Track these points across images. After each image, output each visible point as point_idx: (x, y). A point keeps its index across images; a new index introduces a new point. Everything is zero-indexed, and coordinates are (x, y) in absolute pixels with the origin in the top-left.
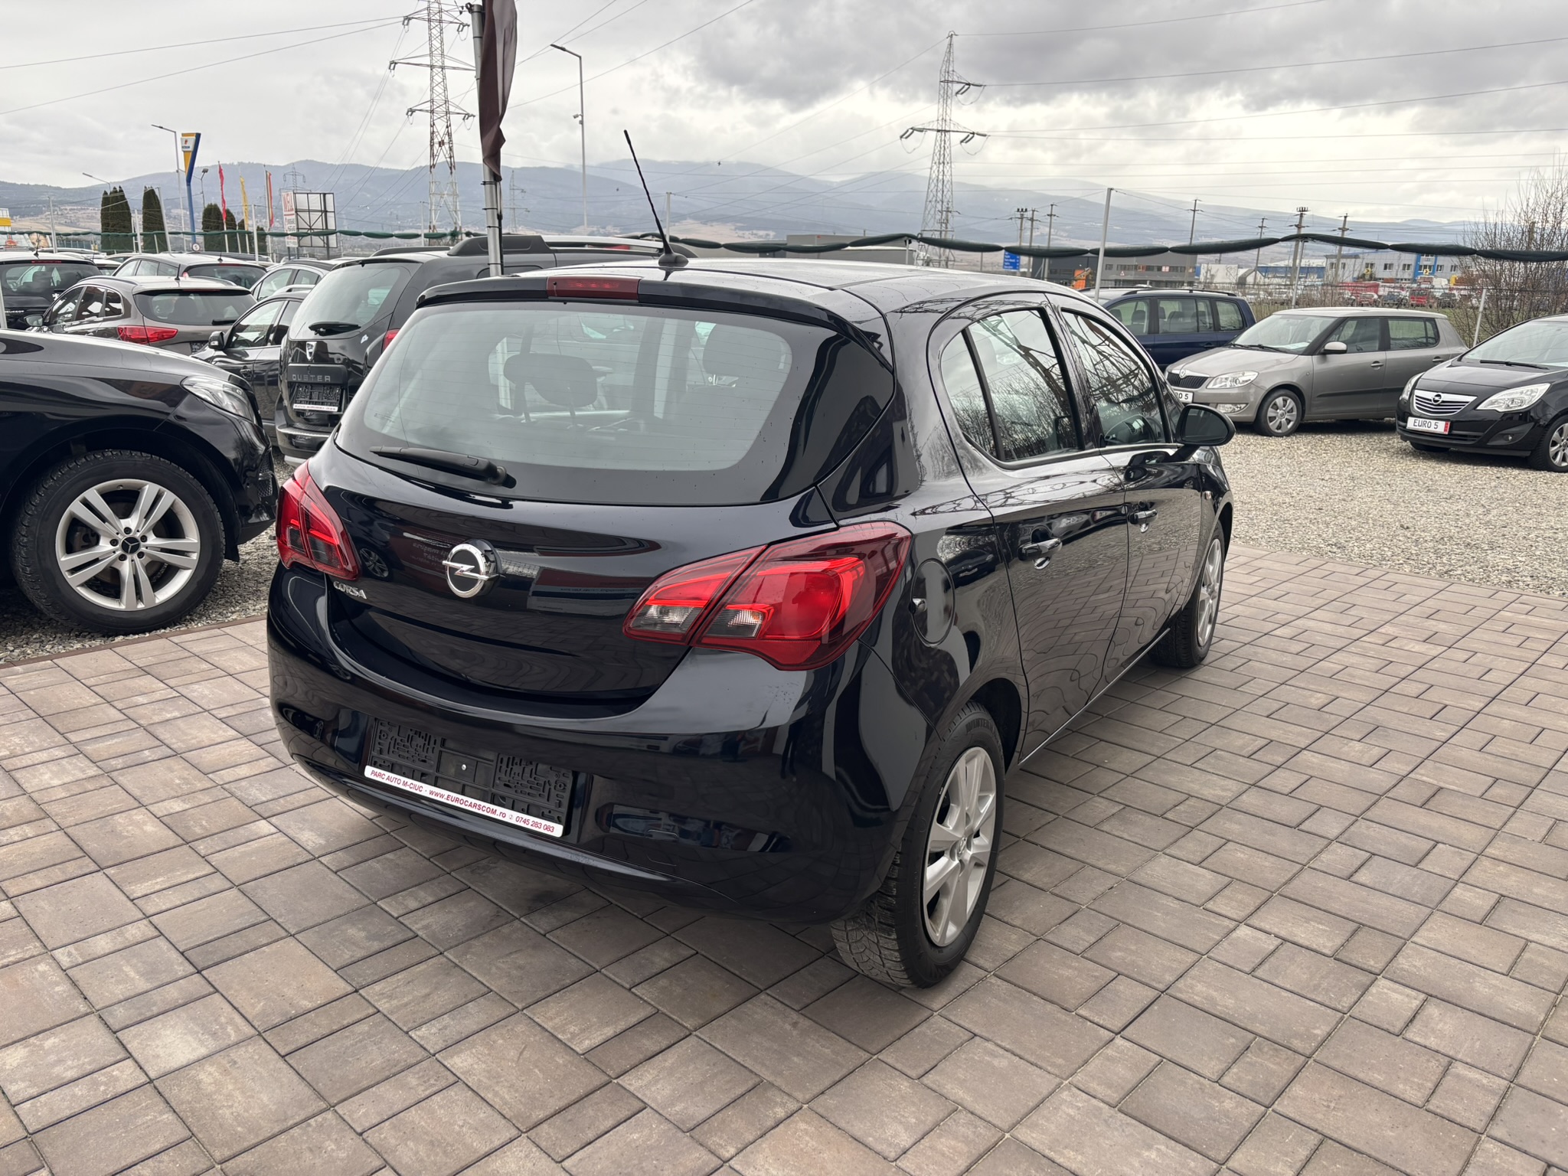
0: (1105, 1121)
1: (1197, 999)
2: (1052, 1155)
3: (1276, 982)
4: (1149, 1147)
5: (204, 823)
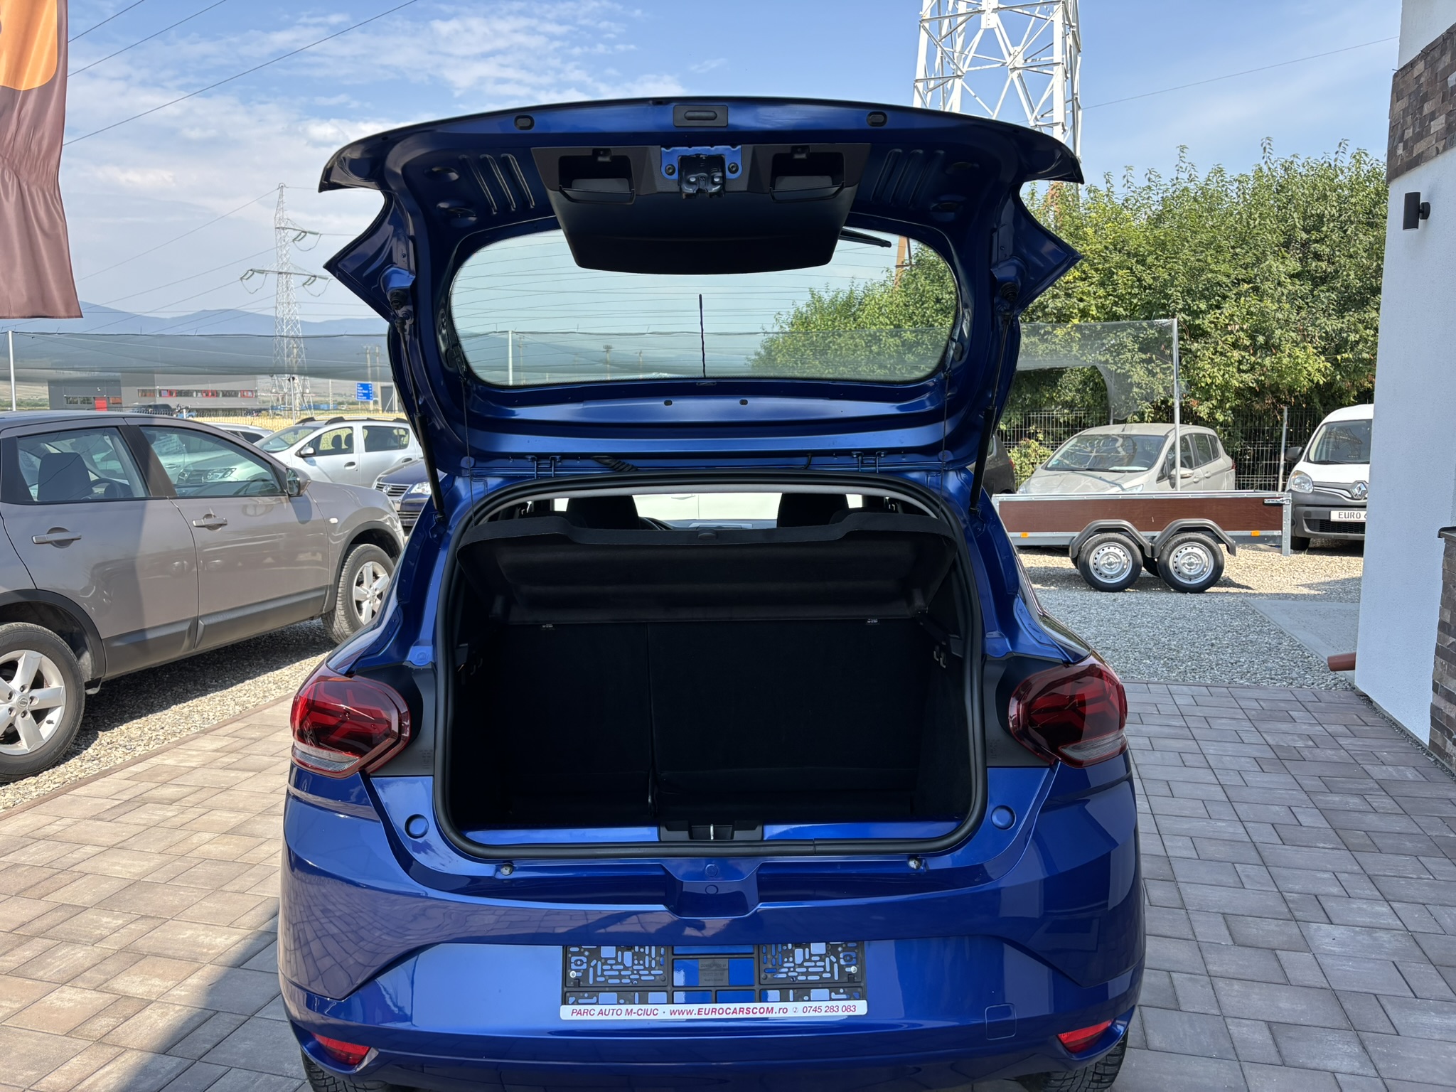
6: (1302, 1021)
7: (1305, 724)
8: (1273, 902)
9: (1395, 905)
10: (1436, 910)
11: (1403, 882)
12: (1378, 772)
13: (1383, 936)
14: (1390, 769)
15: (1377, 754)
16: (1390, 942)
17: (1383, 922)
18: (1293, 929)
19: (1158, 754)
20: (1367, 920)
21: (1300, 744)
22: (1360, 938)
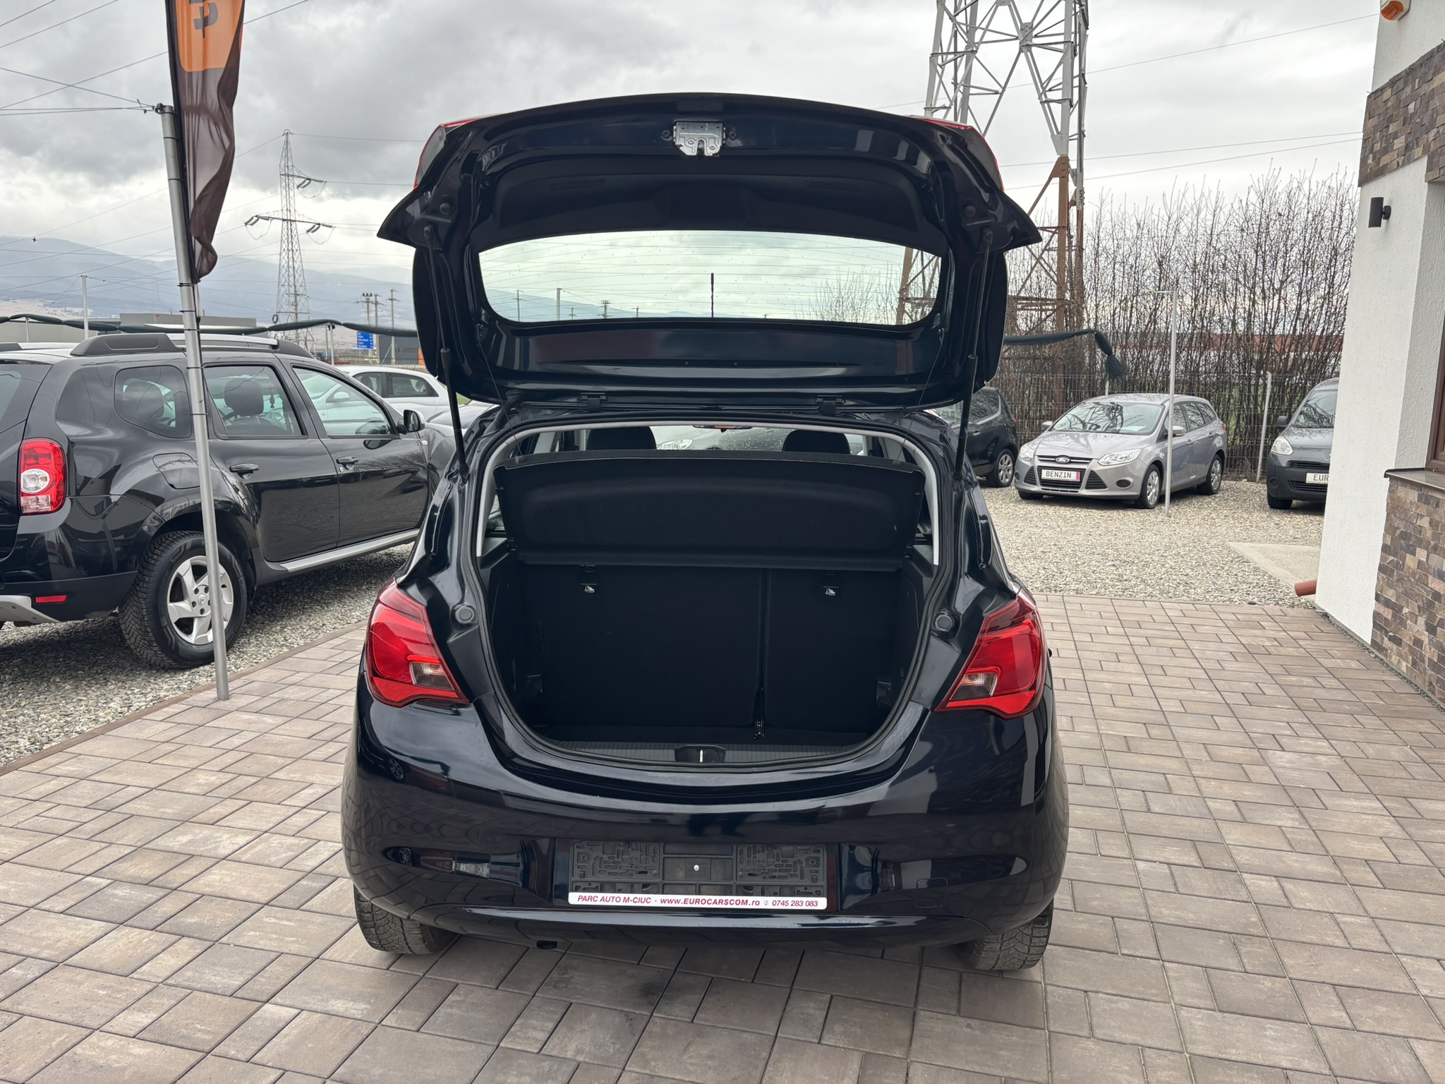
0: (1224, 1021)
1: (1172, 920)
2: (1224, 1056)
3: (1196, 893)
4: (1265, 1029)
5: (199, 1026)
6: (1260, 801)
7: (1271, 630)
8: (1241, 737)
9: (1332, 742)
10: (1362, 745)
11: (1340, 729)
12: (1328, 663)
13: (1322, 758)
14: (1338, 661)
15: (1330, 652)
16: (1326, 762)
17: (1322, 750)
18: (1256, 753)
19: (1155, 649)
20: (1311, 750)
21: (1267, 644)
22: (1305, 759)
